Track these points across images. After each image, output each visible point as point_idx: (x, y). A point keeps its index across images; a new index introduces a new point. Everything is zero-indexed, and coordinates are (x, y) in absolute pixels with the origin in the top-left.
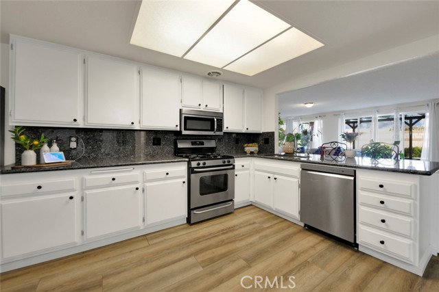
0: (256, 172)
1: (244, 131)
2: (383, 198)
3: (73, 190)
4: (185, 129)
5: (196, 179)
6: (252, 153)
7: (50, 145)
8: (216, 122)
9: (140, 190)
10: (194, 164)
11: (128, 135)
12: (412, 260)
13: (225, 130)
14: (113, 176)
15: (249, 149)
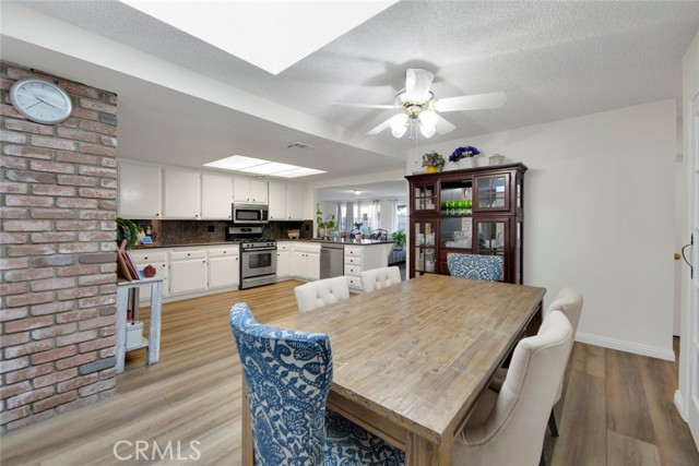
0: (297, 252)
1: (287, 219)
3: (163, 261)
4: (237, 219)
5: (246, 256)
6: (294, 238)
8: (262, 213)
10: (244, 245)
13: (269, 219)
15: (291, 234)
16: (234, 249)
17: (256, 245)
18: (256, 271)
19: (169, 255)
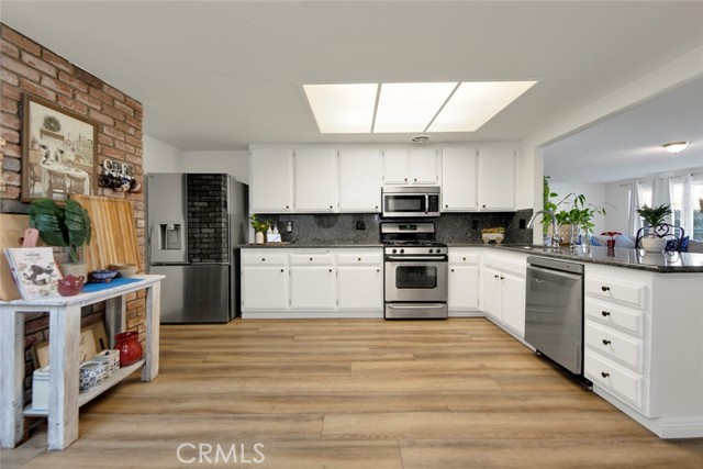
0: (487, 270)
1: (479, 209)
2: (607, 307)
3: (283, 265)
4: (387, 210)
5: (392, 268)
6: (492, 242)
7: (273, 229)
8: (427, 201)
9: (334, 272)
10: (389, 251)
11: (332, 219)
12: (639, 405)
13: (442, 209)
14: (311, 256)
15: (487, 236)
16: (374, 255)
17: (408, 251)
18: (407, 294)
19: (290, 258)
